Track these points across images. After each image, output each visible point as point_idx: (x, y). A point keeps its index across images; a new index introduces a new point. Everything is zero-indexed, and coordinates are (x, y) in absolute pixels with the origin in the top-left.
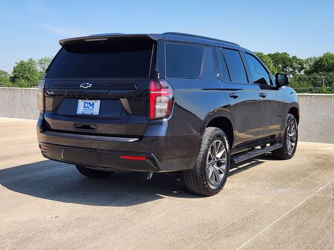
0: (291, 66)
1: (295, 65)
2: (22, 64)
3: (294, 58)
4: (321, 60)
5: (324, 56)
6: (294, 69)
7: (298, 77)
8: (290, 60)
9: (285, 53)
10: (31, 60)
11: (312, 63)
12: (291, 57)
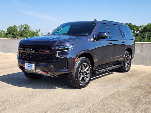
0: (133, 29)
1: (135, 29)
2: (11, 28)
3: (135, 25)
4: (146, 26)
5: (148, 25)
6: (134, 30)
7: (136, 34)
8: (132, 27)
9: (131, 23)
10: (15, 26)
11: (142, 28)
12: (133, 25)
